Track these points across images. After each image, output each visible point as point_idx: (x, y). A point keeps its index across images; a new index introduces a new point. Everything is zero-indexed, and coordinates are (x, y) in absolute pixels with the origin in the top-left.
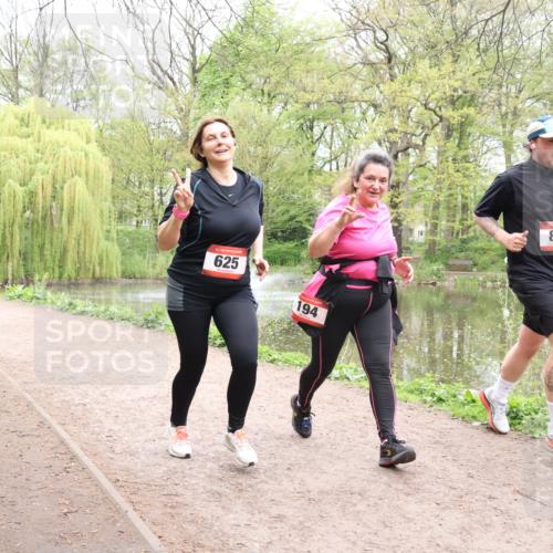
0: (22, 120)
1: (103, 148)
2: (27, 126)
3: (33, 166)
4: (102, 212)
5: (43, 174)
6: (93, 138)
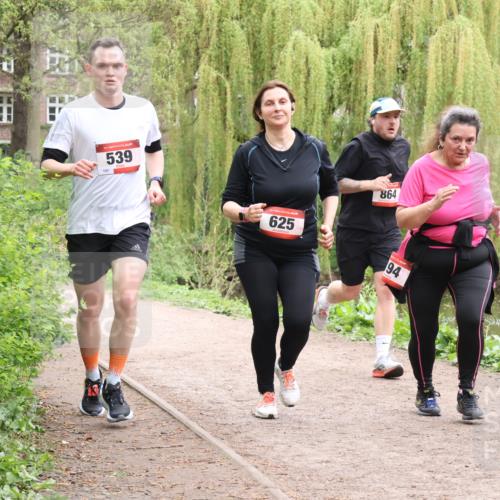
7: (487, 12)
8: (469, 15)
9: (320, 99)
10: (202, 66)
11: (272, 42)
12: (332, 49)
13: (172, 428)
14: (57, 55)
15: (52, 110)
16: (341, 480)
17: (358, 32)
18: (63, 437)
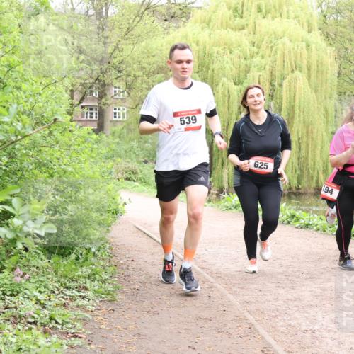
0: (236, 10)
1: (328, 37)
2: (242, 17)
3: (248, 62)
4: (326, 111)
5: (259, 70)
6: (316, 26)
7: (309, 70)
8: (301, 71)
12: (240, 86)
14: (117, 89)
15: (115, 113)
16: (246, 280)
17: (251, 78)
18: (121, 259)
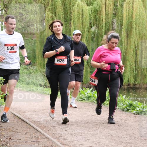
9: (87, 23)
10: (46, 12)
11: (70, 4)
13: (39, 135)
18: (1, 138)
